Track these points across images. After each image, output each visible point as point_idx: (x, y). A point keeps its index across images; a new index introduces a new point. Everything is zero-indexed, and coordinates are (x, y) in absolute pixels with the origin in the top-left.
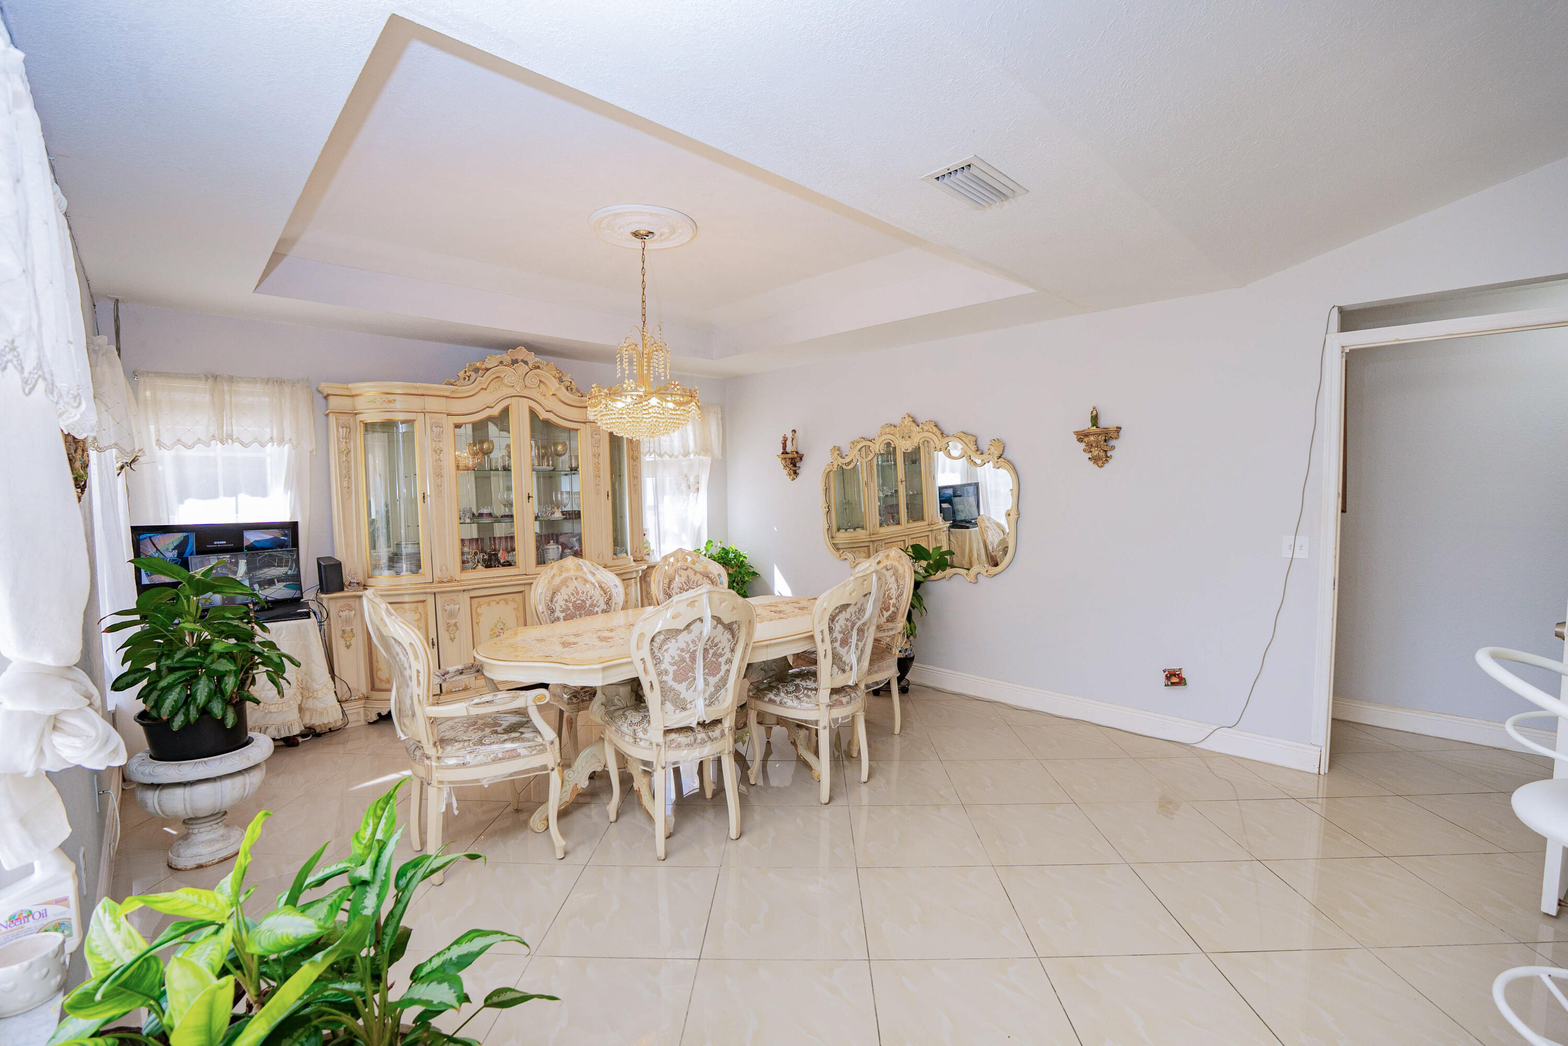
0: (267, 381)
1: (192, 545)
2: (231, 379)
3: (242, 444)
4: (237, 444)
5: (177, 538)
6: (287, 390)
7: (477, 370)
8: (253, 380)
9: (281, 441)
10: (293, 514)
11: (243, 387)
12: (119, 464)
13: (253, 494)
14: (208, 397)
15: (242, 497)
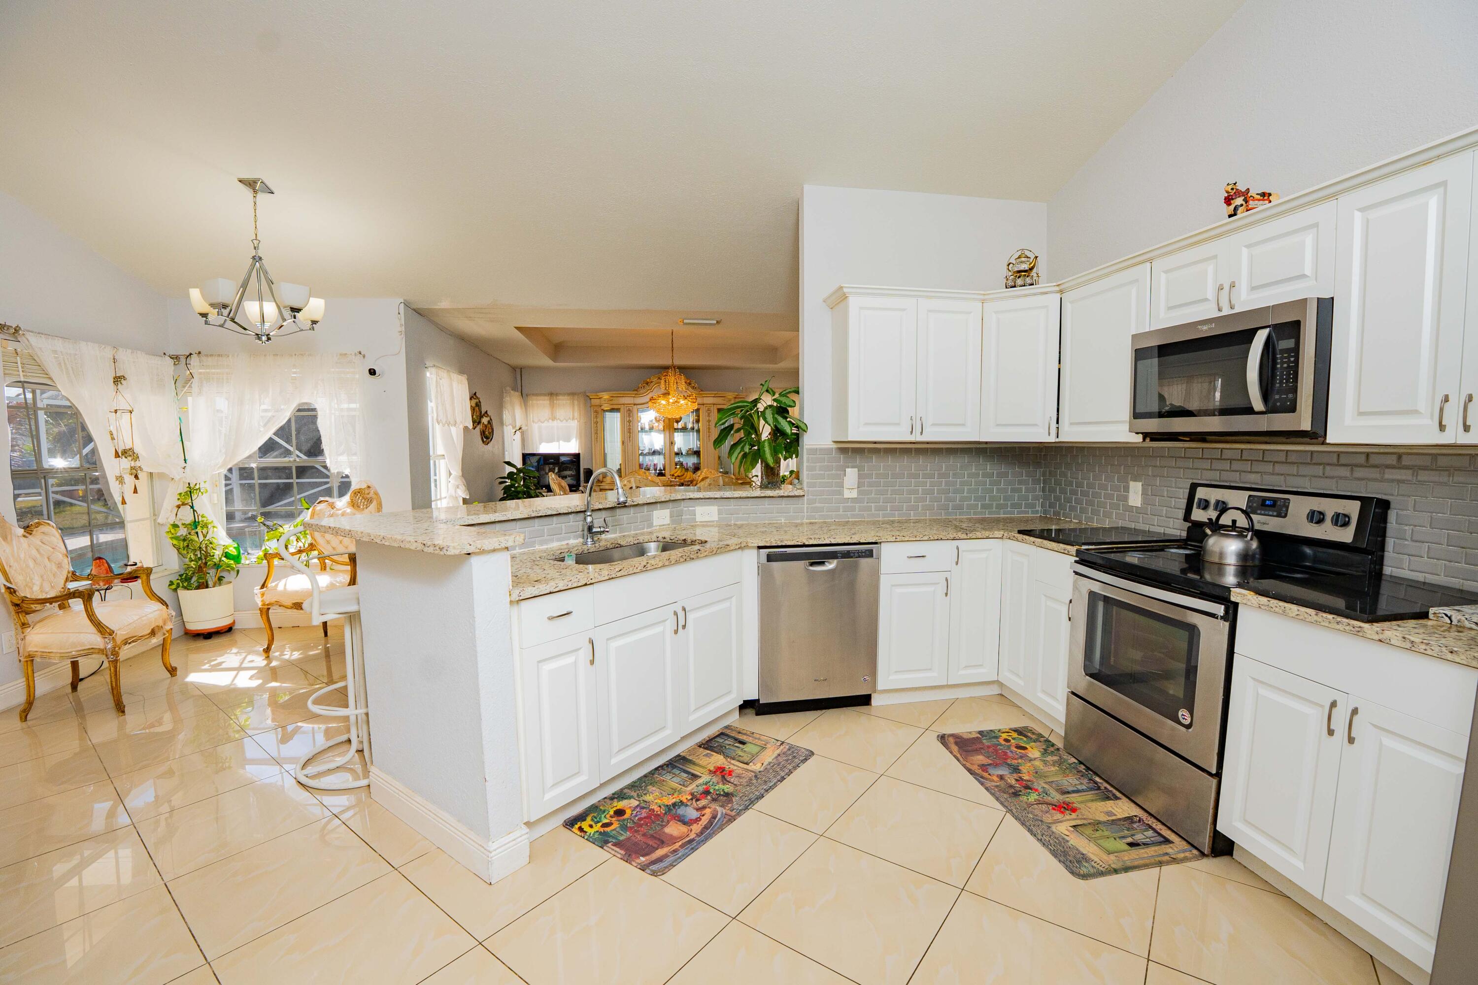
0: (569, 394)
1: (542, 462)
2: (557, 395)
3: (560, 420)
4: (558, 421)
5: (538, 457)
6: (576, 397)
7: (647, 383)
8: (564, 394)
9: (573, 419)
10: (579, 450)
11: (561, 397)
12: (514, 431)
13: (565, 441)
14: (548, 402)
15: (561, 442)
